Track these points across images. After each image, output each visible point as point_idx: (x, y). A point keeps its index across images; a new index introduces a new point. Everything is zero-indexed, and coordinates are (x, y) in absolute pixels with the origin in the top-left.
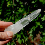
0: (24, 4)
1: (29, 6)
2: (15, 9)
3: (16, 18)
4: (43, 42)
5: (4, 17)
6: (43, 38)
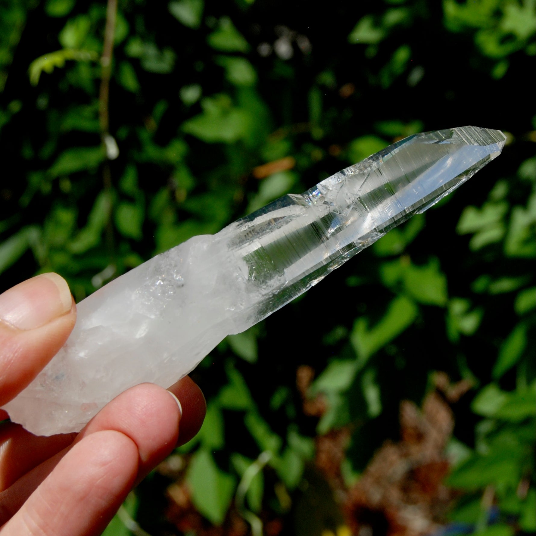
0: (264, 49)
5: (25, 200)
6: (483, 447)
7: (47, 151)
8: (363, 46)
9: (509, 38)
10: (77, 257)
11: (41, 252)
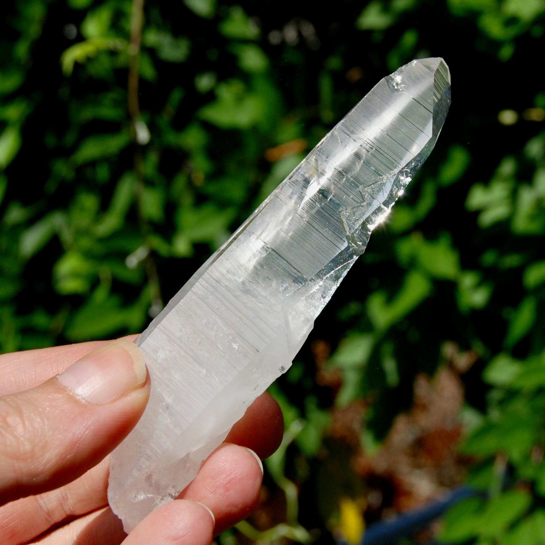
1: (334, 63)
2: (176, 96)
3: (187, 200)
4: (490, 461)
6: (495, 414)
7: (70, 138)
8: (369, 32)
9: (512, 21)
10: (102, 240)
11: (67, 236)
